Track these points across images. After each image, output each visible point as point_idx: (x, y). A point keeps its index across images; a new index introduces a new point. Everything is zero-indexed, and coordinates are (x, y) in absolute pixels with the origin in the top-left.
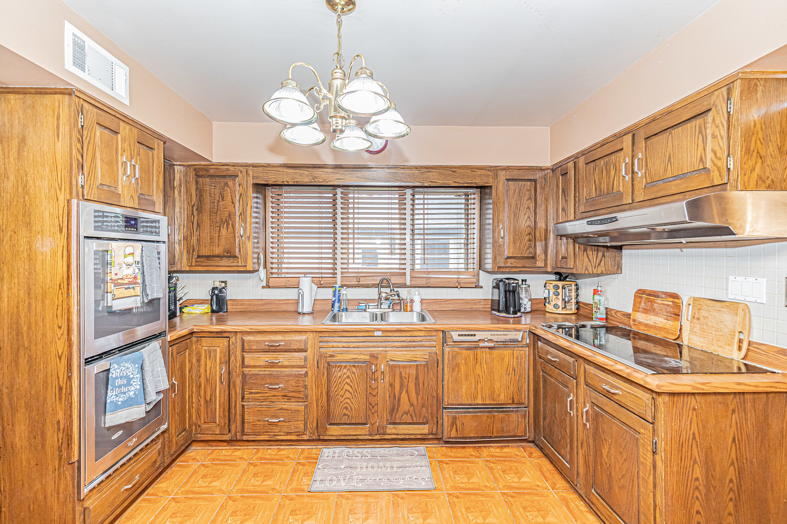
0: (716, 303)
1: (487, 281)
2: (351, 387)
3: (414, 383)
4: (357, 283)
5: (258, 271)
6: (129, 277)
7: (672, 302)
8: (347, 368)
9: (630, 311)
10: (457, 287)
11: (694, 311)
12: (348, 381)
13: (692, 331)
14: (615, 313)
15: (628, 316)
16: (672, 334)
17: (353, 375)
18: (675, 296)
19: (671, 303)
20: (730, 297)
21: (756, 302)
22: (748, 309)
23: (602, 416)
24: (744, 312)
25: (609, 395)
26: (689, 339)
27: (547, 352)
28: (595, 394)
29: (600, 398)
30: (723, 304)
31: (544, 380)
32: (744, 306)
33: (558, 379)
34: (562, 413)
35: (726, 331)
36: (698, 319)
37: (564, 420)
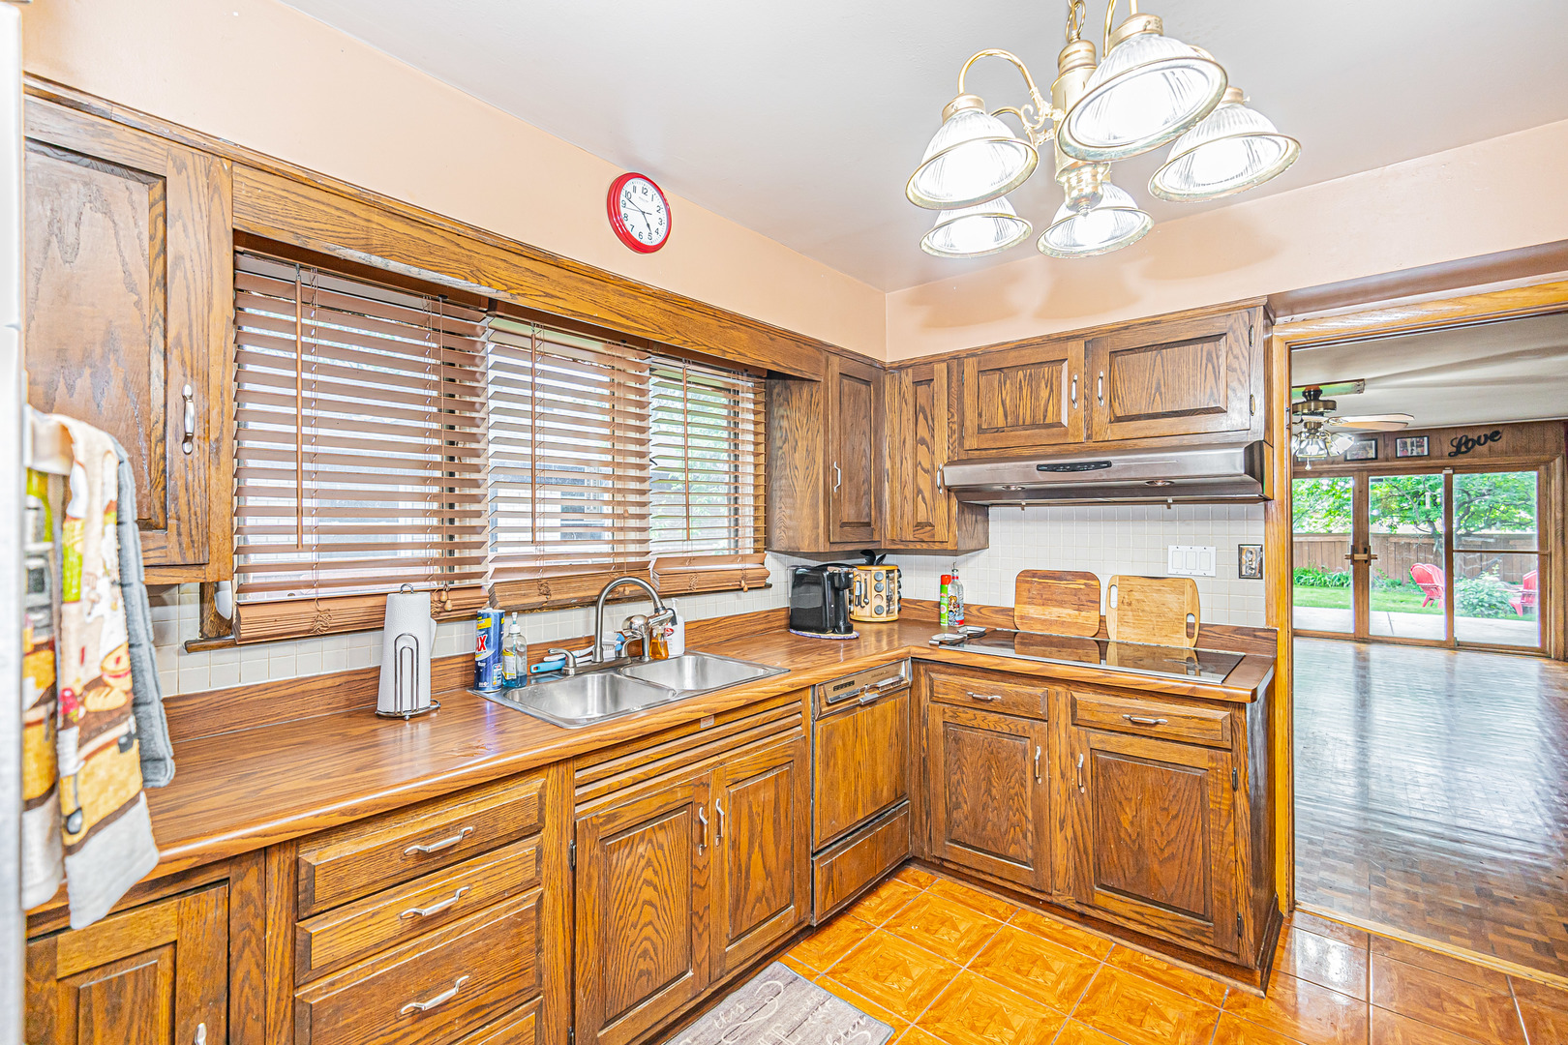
0: (1154, 581)
1: (778, 571)
2: (655, 888)
3: (771, 821)
4: (543, 598)
7: (1085, 584)
8: (646, 839)
9: (1011, 604)
10: (742, 589)
11: (1122, 594)
12: (648, 874)
13: (1122, 621)
14: (979, 610)
15: (1007, 612)
16: (1089, 629)
17: (660, 854)
18: (1088, 576)
19: (1083, 587)
20: (1171, 571)
21: (1205, 576)
22: (1194, 585)
23: (1119, 765)
24: (1188, 590)
25: (1138, 729)
26: (1118, 632)
27: (964, 689)
28: (1099, 736)
29: (1113, 738)
30: (1164, 581)
31: (954, 739)
32: (1189, 582)
33: (999, 729)
34: (1012, 784)
35: (1171, 615)
36: (1130, 604)
37: (1016, 794)
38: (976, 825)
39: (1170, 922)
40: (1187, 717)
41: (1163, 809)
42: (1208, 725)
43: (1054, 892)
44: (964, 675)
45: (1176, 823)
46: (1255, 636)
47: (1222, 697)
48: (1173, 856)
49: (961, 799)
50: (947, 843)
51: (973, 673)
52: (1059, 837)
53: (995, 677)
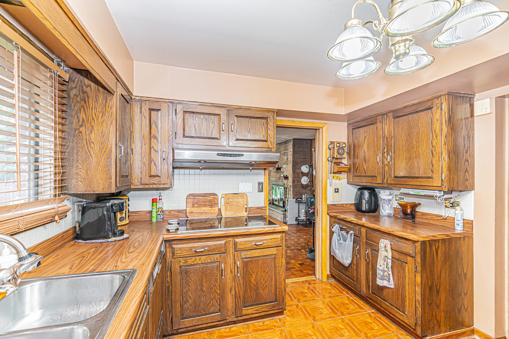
0: (235, 195)
7: (213, 198)
9: (184, 208)
11: (226, 200)
13: (226, 210)
15: (183, 211)
16: (215, 214)
18: (214, 194)
20: (240, 191)
21: (249, 192)
22: (246, 195)
23: (251, 261)
24: (245, 197)
25: (257, 247)
26: (225, 213)
27: (191, 249)
28: (244, 253)
29: (249, 252)
30: (238, 194)
31: (185, 272)
32: (245, 194)
33: (206, 262)
34: (212, 283)
35: (241, 205)
36: (228, 203)
37: (214, 286)
38: (195, 307)
39: (266, 308)
40: (271, 239)
41: (264, 271)
42: (276, 240)
43: (228, 318)
44: (189, 243)
45: (268, 274)
46: (262, 209)
47: (281, 230)
48: (266, 286)
49: (188, 298)
50: (181, 321)
51: (194, 241)
52: (230, 296)
53: (204, 240)
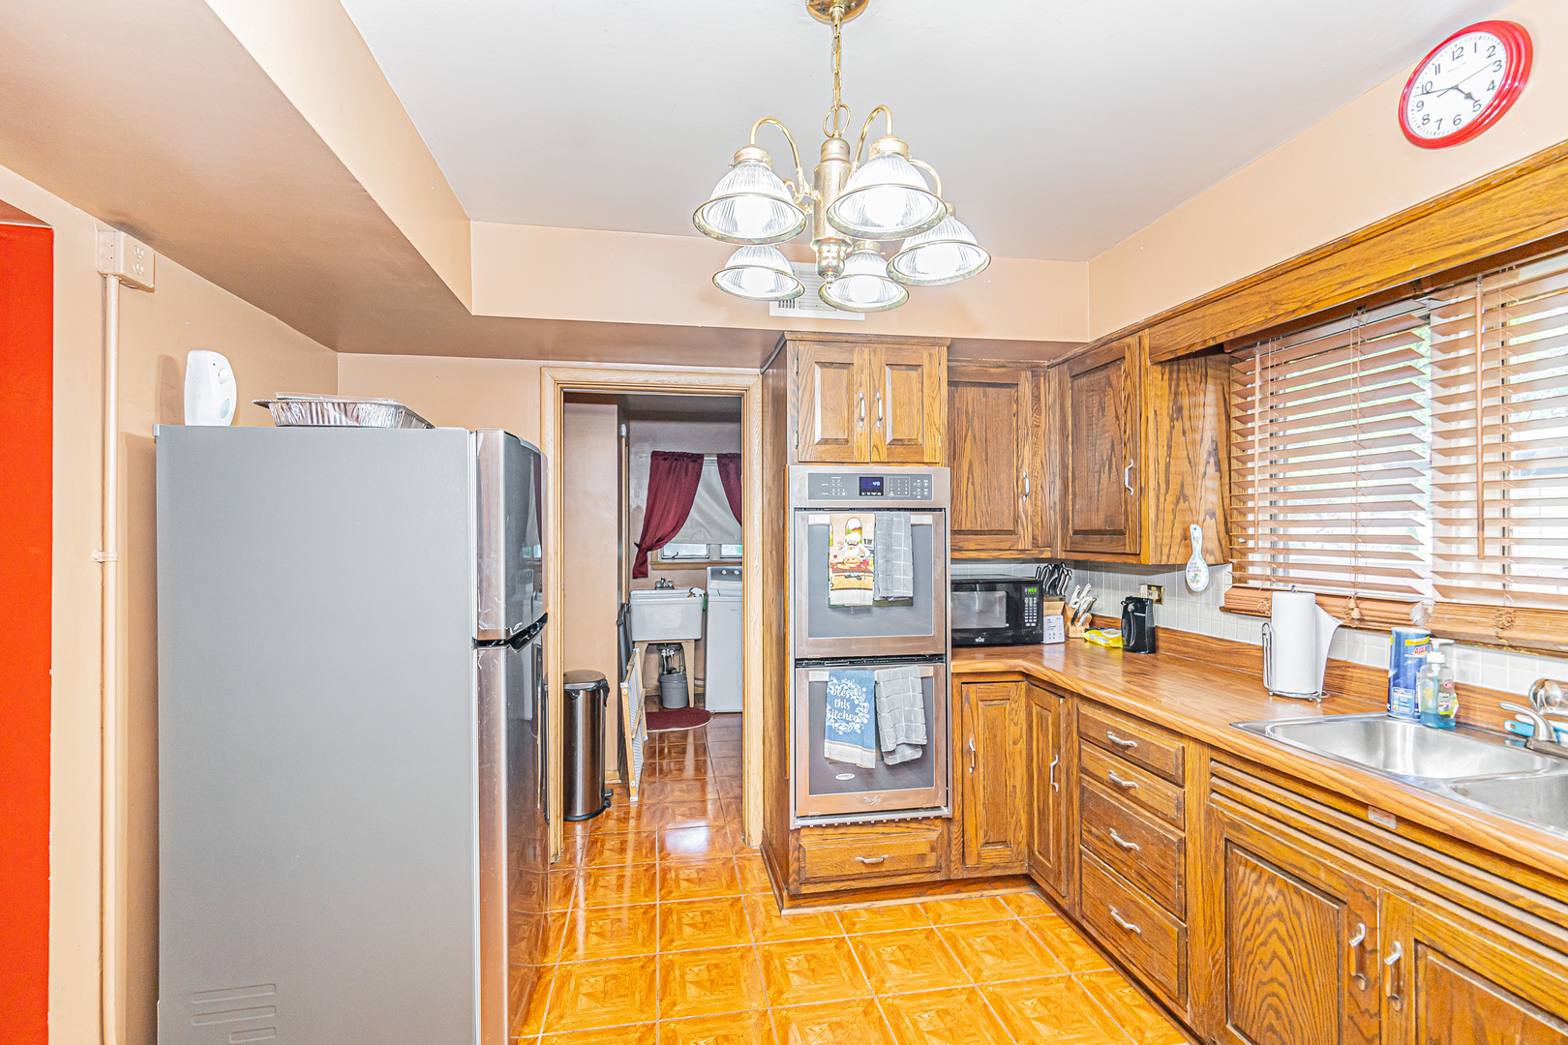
2: (1290, 953)
5: (1182, 567)
6: (851, 561)
8: (1276, 886)
12: (1279, 926)
17: (1295, 921)
